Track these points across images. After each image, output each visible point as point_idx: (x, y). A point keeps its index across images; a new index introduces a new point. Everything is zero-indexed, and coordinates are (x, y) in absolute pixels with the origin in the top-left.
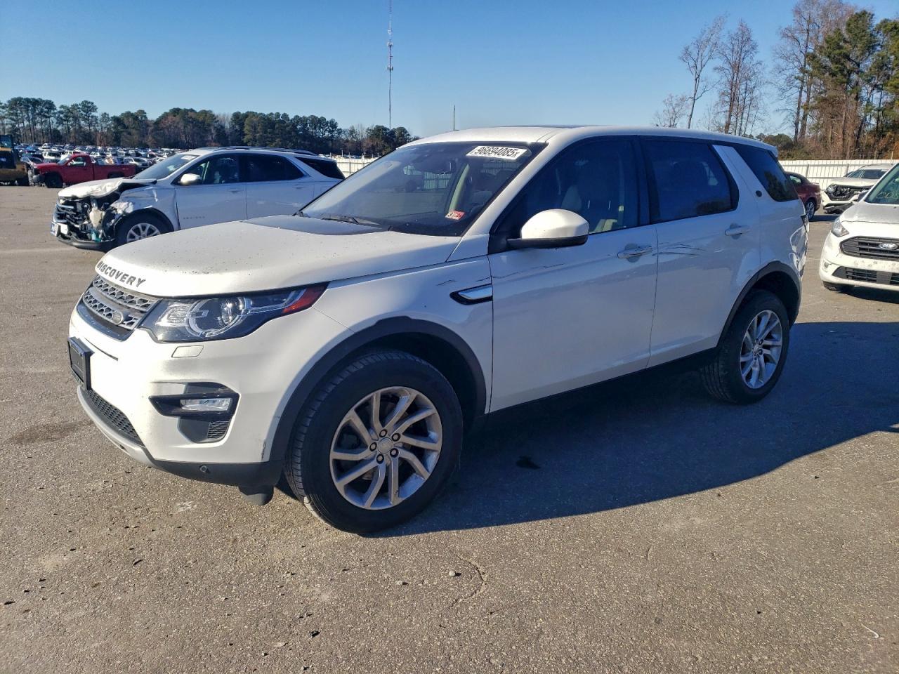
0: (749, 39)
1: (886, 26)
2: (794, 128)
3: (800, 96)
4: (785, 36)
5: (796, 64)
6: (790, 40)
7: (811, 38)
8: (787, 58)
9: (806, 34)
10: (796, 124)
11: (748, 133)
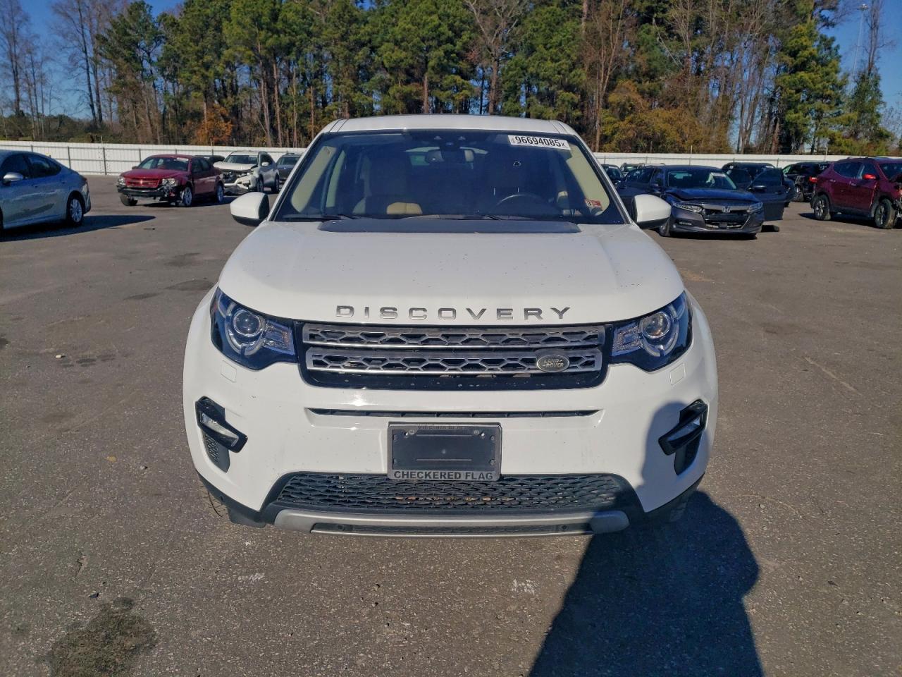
0: (19, 8)
1: (165, 20)
2: (91, 110)
3: (89, 77)
4: (56, 11)
5: (75, 43)
6: (63, 17)
7: (84, 18)
8: (65, 36)
9: (79, 14)
10: (92, 106)
11: (47, 113)
